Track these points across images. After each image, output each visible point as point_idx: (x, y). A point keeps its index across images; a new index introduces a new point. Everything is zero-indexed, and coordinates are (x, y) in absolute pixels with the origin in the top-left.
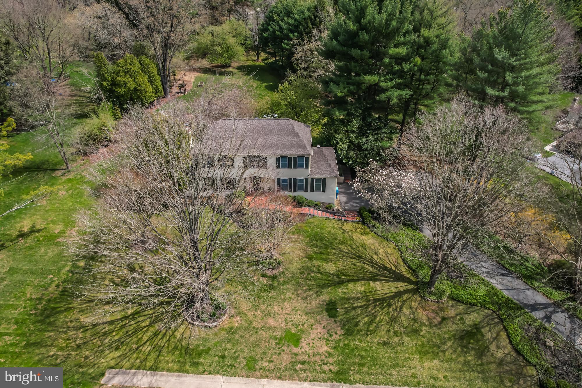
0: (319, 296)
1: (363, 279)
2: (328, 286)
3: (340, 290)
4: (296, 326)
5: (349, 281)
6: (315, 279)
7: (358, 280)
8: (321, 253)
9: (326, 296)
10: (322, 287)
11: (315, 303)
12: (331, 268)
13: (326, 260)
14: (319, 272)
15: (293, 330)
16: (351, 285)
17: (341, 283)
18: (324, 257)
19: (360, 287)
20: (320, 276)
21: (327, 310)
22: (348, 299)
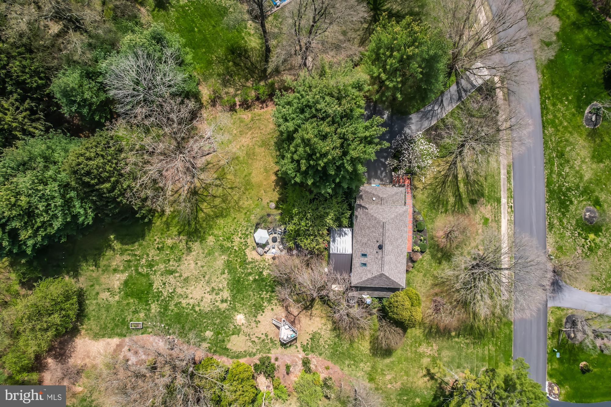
0: (467, 208)
1: (457, 183)
2: (461, 202)
3: (464, 196)
4: (481, 219)
5: (459, 191)
6: (458, 209)
7: (458, 186)
8: (443, 204)
9: (467, 204)
10: (462, 205)
11: (470, 210)
12: (452, 200)
13: (447, 202)
14: (455, 206)
15: (483, 221)
16: (461, 190)
17: (460, 195)
18: (445, 203)
19: (461, 185)
20: (457, 206)
21: (473, 204)
22: (468, 193)
